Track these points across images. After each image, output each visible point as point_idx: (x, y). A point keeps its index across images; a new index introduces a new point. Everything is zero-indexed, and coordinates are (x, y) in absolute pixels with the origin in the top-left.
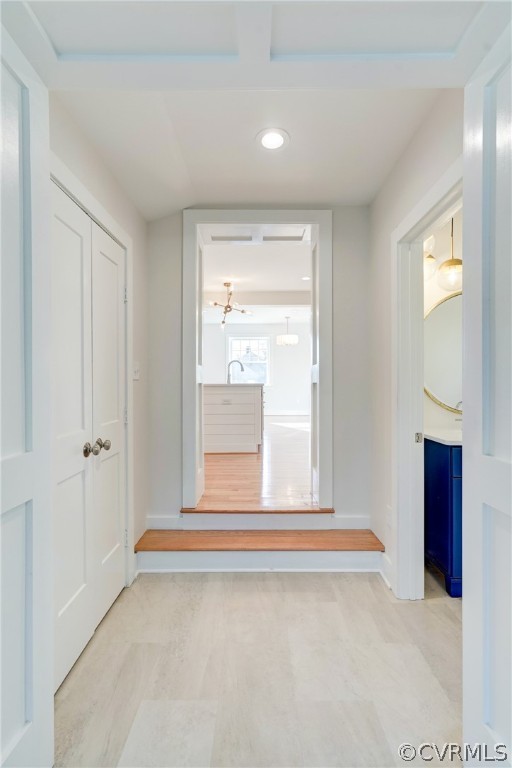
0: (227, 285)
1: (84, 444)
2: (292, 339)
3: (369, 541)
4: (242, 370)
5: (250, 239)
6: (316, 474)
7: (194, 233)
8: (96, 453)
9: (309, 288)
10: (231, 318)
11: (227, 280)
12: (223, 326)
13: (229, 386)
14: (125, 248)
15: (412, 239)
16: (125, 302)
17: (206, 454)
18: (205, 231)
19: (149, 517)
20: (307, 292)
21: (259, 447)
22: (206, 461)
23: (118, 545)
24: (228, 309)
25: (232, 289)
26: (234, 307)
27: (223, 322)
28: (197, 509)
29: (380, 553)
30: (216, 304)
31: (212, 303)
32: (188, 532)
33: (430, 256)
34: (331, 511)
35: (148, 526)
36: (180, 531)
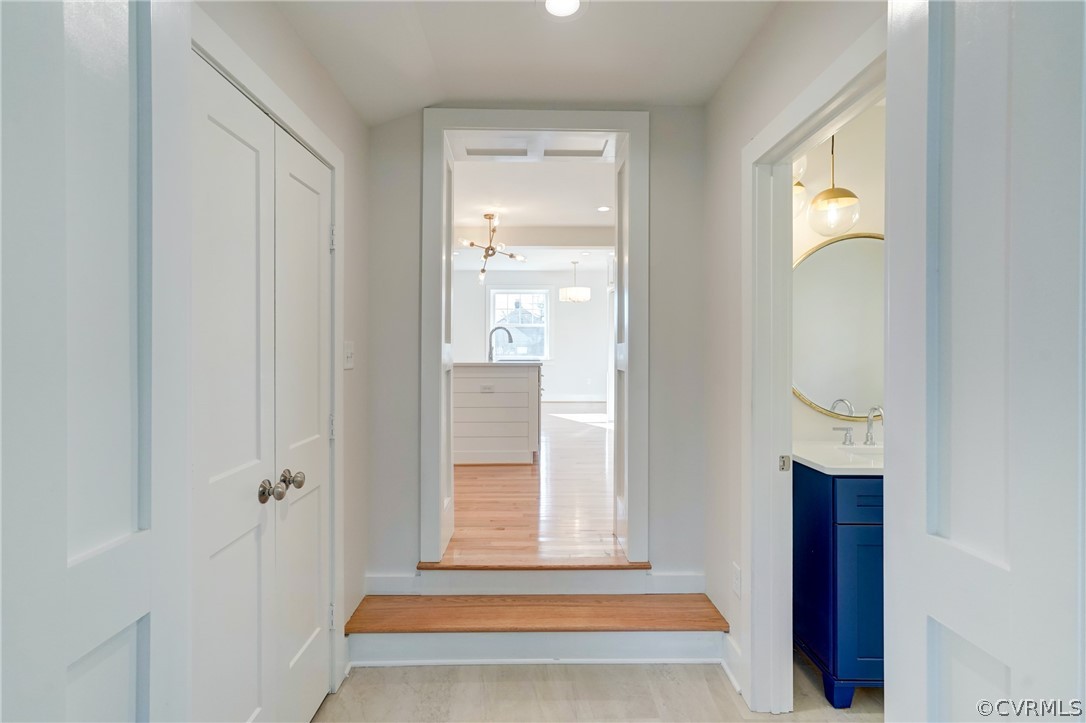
0: (489, 217)
1: (260, 483)
2: (582, 294)
3: (703, 615)
4: (511, 341)
5: (524, 153)
6: (622, 505)
7: (439, 143)
8: (280, 497)
9: (613, 221)
10: (495, 264)
11: (489, 210)
12: (482, 277)
13: (490, 367)
14: (332, 168)
15: (776, 159)
16: (332, 250)
17: (455, 466)
18: (456, 142)
19: (368, 575)
20: (610, 228)
21: (535, 456)
22: (457, 478)
23: (318, 630)
24: (490, 252)
25: (496, 222)
26: (498, 249)
27: (483, 271)
28: (443, 564)
29: (722, 633)
30: (472, 245)
31: (466, 243)
32: (429, 598)
33: (799, 184)
34: (646, 567)
35: (366, 592)
36: (415, 598)
